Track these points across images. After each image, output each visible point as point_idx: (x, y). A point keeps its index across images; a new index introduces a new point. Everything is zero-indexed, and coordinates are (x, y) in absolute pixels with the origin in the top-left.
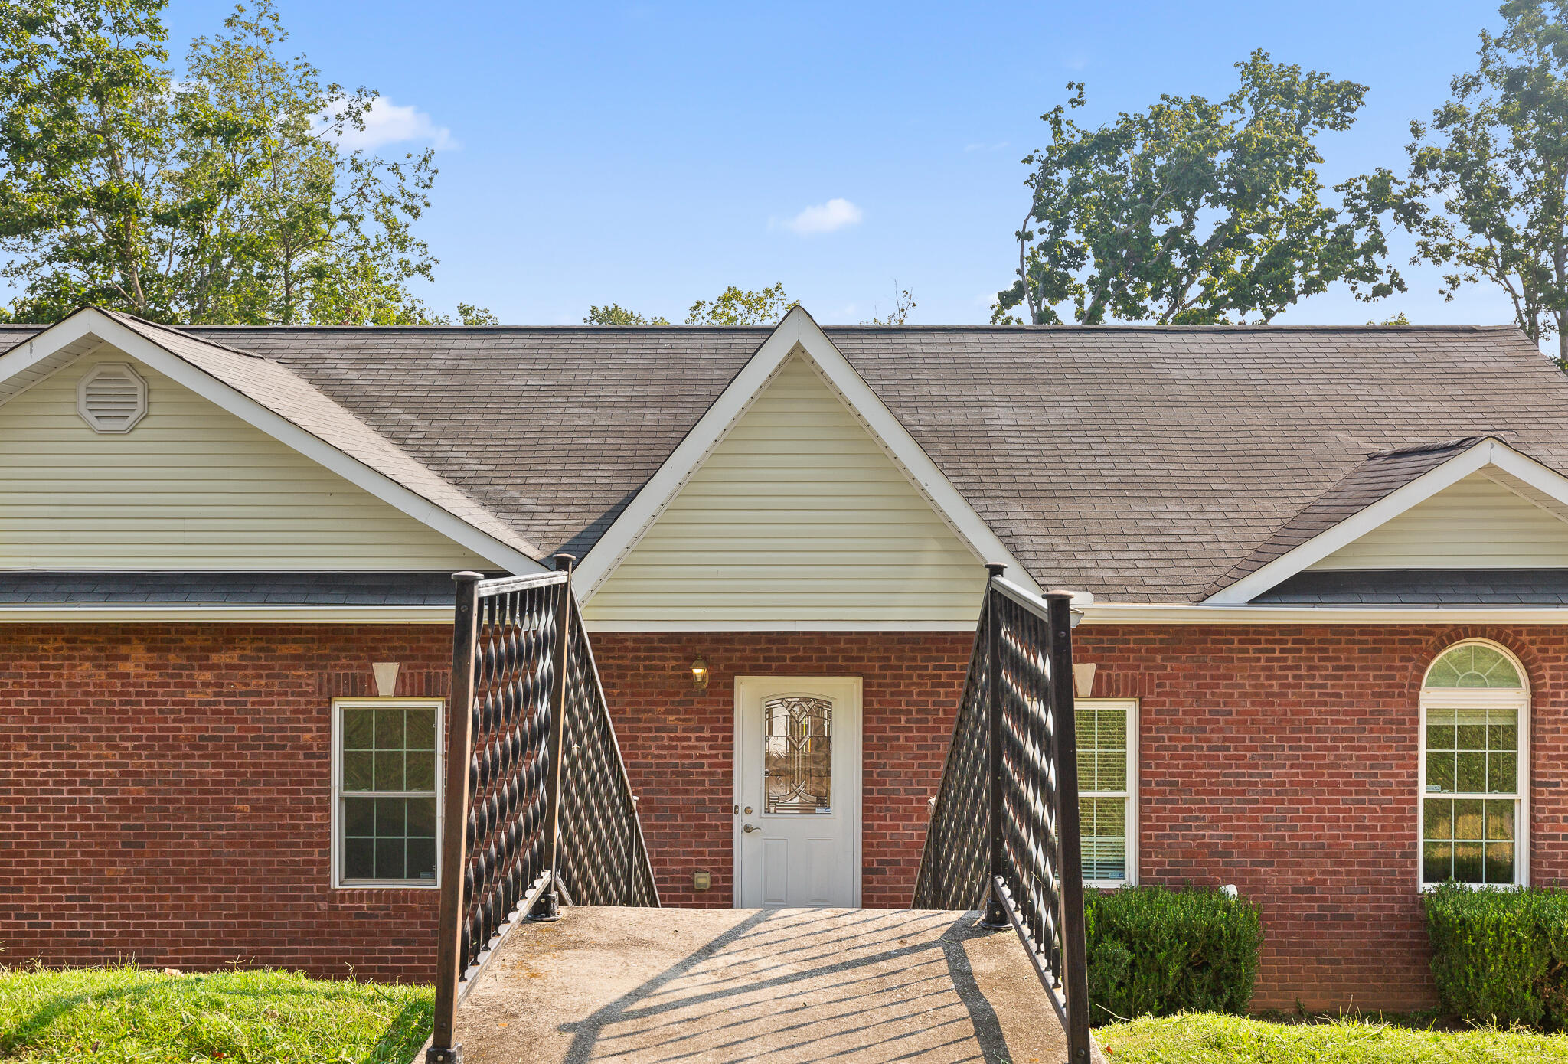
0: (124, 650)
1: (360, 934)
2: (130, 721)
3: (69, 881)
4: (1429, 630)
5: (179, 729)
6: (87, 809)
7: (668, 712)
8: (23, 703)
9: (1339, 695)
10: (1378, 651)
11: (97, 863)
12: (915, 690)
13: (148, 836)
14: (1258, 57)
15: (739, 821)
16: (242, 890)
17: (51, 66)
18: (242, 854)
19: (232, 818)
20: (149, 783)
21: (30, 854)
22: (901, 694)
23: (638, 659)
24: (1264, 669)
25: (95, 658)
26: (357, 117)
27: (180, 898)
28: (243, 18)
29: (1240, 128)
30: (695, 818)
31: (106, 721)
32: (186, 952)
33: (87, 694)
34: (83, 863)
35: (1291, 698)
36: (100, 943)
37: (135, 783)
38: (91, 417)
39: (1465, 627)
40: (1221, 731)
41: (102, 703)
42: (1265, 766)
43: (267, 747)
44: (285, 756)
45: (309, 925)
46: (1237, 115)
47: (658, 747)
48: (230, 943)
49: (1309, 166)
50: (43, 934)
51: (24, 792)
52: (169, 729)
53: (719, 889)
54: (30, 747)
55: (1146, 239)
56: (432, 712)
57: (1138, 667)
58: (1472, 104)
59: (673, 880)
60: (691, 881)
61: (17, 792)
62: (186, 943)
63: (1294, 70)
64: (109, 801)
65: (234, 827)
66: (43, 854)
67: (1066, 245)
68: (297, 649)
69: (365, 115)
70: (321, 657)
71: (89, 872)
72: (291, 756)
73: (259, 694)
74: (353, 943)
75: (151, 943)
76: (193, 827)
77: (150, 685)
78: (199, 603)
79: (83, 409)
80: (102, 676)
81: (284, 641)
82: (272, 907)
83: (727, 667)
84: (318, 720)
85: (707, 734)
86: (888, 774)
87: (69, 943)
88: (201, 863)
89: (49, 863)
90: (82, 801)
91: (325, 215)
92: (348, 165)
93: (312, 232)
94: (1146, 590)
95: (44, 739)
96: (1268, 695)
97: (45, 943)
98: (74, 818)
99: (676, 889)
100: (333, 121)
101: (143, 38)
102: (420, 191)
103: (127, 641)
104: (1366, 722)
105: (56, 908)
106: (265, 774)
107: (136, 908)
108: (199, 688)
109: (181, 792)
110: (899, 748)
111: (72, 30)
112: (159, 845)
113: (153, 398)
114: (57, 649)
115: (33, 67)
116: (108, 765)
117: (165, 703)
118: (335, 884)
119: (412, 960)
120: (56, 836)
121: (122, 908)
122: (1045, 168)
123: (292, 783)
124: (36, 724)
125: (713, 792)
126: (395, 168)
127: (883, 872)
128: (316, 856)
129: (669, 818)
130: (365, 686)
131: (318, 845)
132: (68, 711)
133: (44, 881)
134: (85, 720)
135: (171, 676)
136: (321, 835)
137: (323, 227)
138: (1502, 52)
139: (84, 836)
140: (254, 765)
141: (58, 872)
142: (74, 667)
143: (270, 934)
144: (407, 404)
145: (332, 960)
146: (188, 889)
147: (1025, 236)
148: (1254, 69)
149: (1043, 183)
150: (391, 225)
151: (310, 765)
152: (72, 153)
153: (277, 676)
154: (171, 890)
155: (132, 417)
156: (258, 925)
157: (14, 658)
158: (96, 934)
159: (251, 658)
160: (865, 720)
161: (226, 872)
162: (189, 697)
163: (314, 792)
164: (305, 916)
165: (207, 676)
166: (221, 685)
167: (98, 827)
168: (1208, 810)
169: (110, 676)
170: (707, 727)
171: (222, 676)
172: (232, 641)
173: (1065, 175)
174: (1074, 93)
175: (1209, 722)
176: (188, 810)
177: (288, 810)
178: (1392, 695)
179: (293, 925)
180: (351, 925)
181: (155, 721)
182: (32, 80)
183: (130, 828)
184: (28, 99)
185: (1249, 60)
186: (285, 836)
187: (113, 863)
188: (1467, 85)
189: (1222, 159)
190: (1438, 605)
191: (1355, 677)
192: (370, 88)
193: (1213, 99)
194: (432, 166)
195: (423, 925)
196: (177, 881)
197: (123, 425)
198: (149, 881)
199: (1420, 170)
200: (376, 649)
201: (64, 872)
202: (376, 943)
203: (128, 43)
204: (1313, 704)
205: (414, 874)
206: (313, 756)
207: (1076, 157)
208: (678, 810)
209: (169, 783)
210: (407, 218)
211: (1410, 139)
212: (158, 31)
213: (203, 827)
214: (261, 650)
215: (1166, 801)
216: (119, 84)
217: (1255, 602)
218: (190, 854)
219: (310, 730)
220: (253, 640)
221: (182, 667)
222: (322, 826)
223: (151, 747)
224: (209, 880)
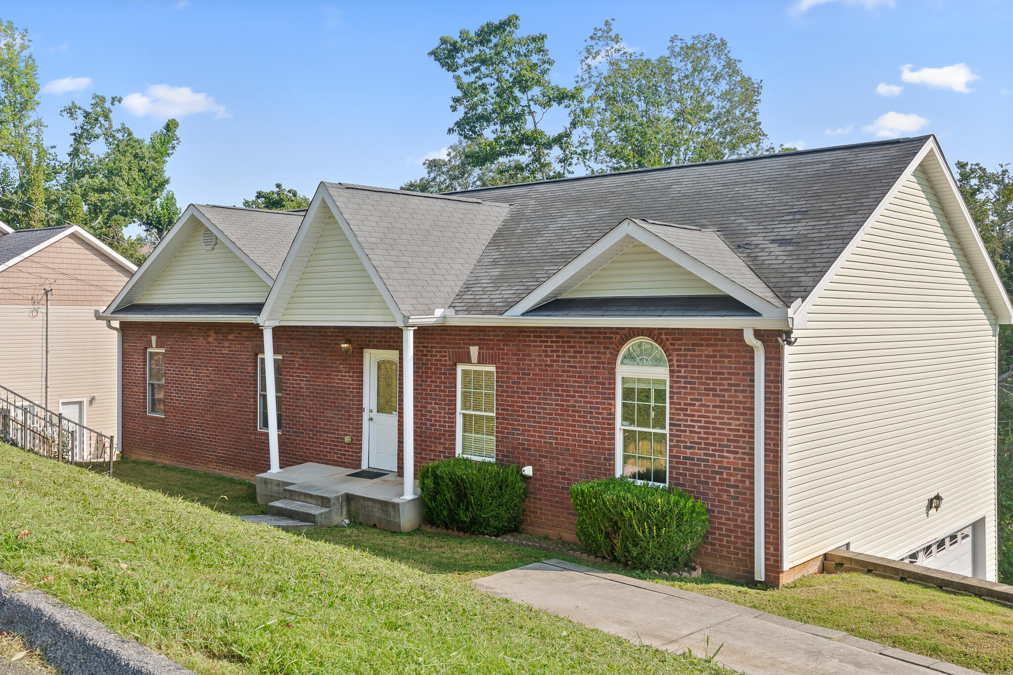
0: (209, 333)
2: (211, 360)
6: (202, 393)
7: (340, 364)
8: (189, 352)
9: (575, 367)
10: (593, 342)
11: (204, 413)
13: (215, 404)
16: (235, 428)
18: (235, 414)
19: (233, 400)
20: (215, 384)
21: (191, 408)
24: (544, 351)
30: (347, 412)
31: (206, 359)
34: (201, 413)
35: (556, 368)
37: (212, 384)
38: (204, 245)
40: (526, 384)
41: (205, 353)
43: (240, 372)
45: (250, 444)
47: (338, 379)
48: (232, 448)
52: (219, 364)
53: (354, 444)
57: (493, 349)
60: (344, 439)
64: (207, 390)
65: (233, 403)
68: (247, 333)
70: (252, 337)
72: (246, 376)
73: (238, 351)
75: (215, 445)
77: (215, 346)
79: (202, 242)
81: (244, 330)
82: (242, 435)
83: (361, 345)
84: (254, 362)
85: (351, 374)
88: (226, 416)
95: (193, 366)
96: (546, 366)
98: (199, 396)
104: (588, 382)
106: (240, 383)
107: (212, 432)
108: (226, 348)
109: (222, 388)
112: (217, 408)
117: (218, 353)
118: (259, 428)
121: (209, 431)
123: (246, 387)
124: (192, 360)
128: (252, 416)
129: (341, 411)
131: (252, 412)
134: (202, 359)
135: (219, 343)
140: (238, 379)
143: (241, 446)
145: (255, 459)
146: (223, 426)
153: (243, 344)
155: (212, 244)
156: (239, 442)
159: (237, 337)
161: (231, 420)
162: (223, 352)
163: (251, 391)
164: (249, 440)
165: (227, 344)
166: (230, 347)
168: (521, 425)
169: (207, 343)
171: (231, 344)
172: (232, 330)
175: (521, 378)
176: (223, 395)
177: (245, 397)
178: (600, 368)
179: (246, 443)
180: (260, 446)
183: (211, 400)
186: (244, 408)
187: (207, 414)
190: (602, 316)
191: (583, 357)
196: (221, 422)
197: (211, 247)
198: (215, 421)
204: (564, 371)
208: (343, 407)
209: (219, 385)
213: (226, 402)
214: (239, 334)
215: (505, 419)
217: (525, 315)
218: (223, 412)
220: (237, 330)
221: (222, 340)
223: (215, 370)
224: (228, 423)
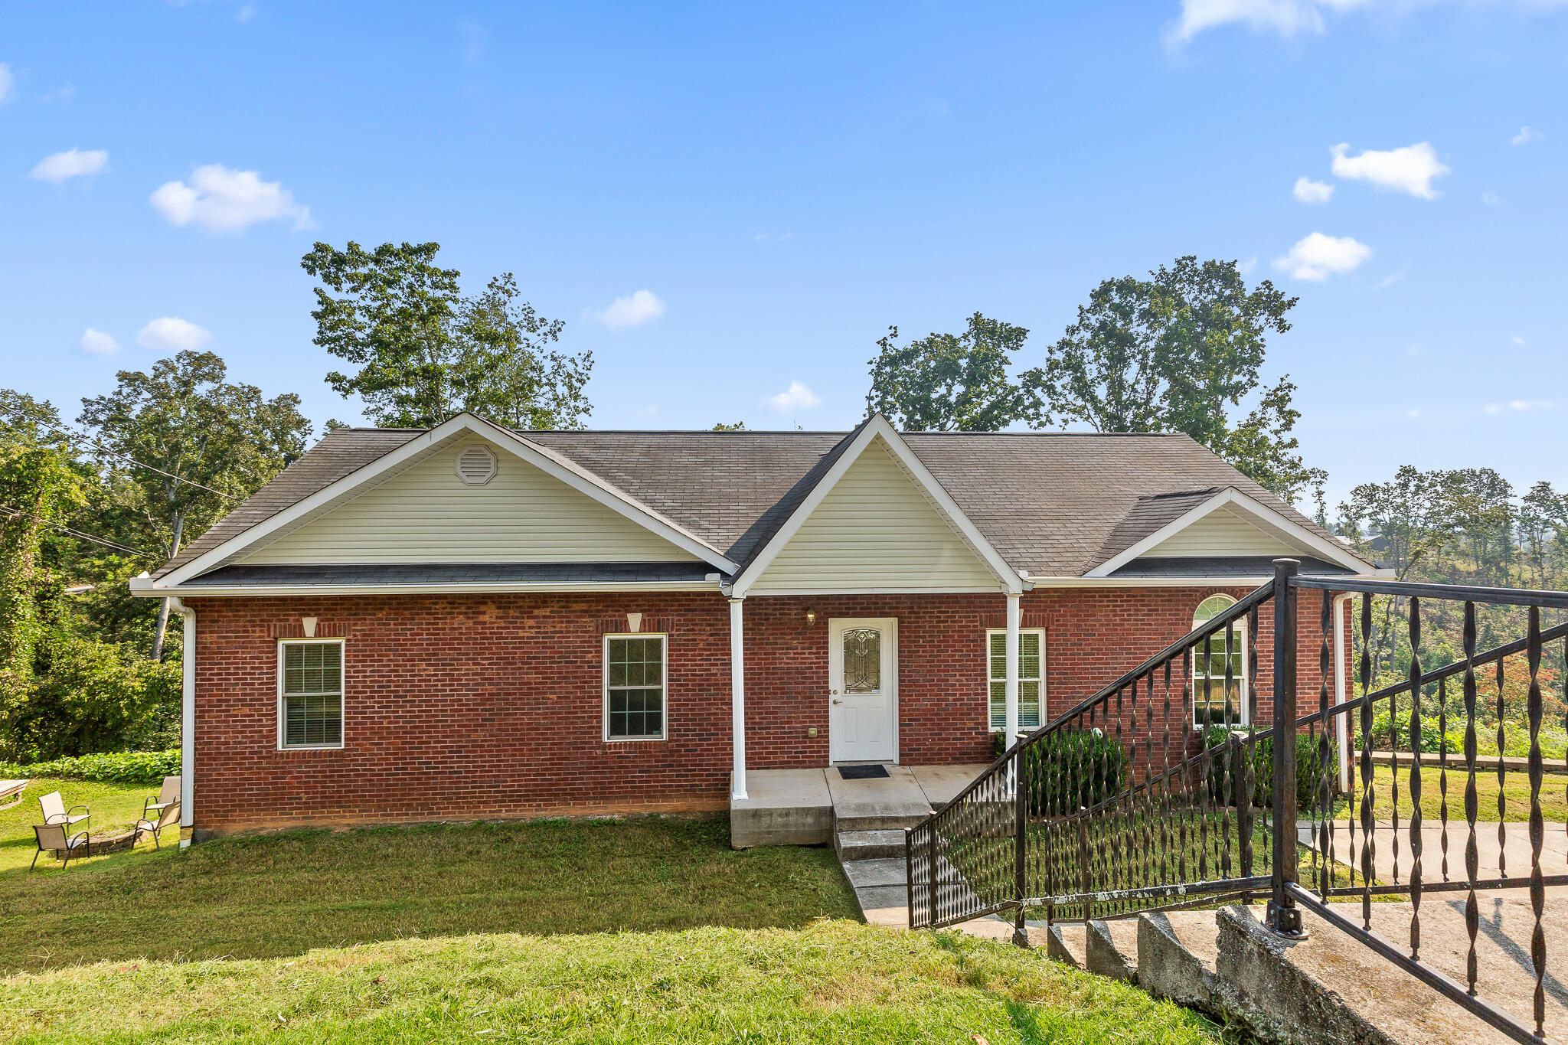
0: (482, 608)
1: (620, 767)
2: (487, 649)
3: (451, 742)
4: (1196, 589)
5: (516, 653)
6: (461, 700)
7: (793, 639)
8: (423, 640)
9: (1151, 625)
10: (1171, 601)
11: (467, 731)
12: (927, 624)
13: (497, 714)
14: (978, 315)
15: (832, 698)
16: (552, 744)
17: (398, 305)
18: (552, 724)
19: (546, 703)
20: (497, 684)
21: (427, 727)
22: (920, 627)
23: (776, 609)
24: (1112, 611)
25: (466, 613)
26: (554, 334)
27: (515, 750)
28: (497, 284)
29: (970, 349)
30: (807, 698)
31: (473, 649)
32: (519, 781)
33: (461, 633)
34: (458, 731)
35: (1126, 627)
36: (468, 777)
37: (489, 684)
38: (463, 475)
39: (1215, 588)
40: (1090, 644)
41: (470, 639)
42: (1113, 663)
43: (566, 662)
44: (577, 667)
45: (591, 763)
46: (967, 343)
47: (788, 658)
48: (544, 775)
49: (1004, 367)
50: (435, 773)
51: (424, 691)
52: (510, 653)
53: (822, 737)
54: (427, 665)
55: (928, 401)
56: (660, 641)
57: (1046, 611)
58: (1075, 339)
59: (796, 732)
60: (807, 732)
61: (419, 691)
62: (519, 776)
63: (994, 321)
64: (474, 695)
65: (547, 708)
66: (435, 727)
67: (888, 403)
68: (584, 606)
69: (558, 334)
70: (598, 611)
71: (462, 736)
72: (580, 667)
73: (561, 632)
74: (616, 773)
75: (499, 776)
76: (523, 709)
77: (498, 628)
78: (529, 581)
79: (459, 471)
80: (470, 623)
81: (576, 602)
82: (569, 753)
83: (826, 614)
84: (596, 647)
85: (814, 651)
86: (914, 671)
87: (450, 778)
88: (528, 729)
89: (438, 732)
90: (458, 695)
91: (538, 383)
92: (549, 358)
93: (531, 391)
94: (1052, 569)
95: (435, 660)
96: (1114, 625)
97: (436, 778)
98: (453, 705)
99: (798, 737)
100: (542, 336)
101: (447, 292)
102: (585, 372)
103: (485, 603)
104: (1165, 639)
105: (442, 758)
106: (565, 678)
107: (489, 756)
108: (527, 629)
109: (517, 689)
110: (920, 656)
111: (410, 286)
112: (503, 719)
113: (500, 465)
114: (444, 608)
115: (388, 305)
116: (474, 674)
117: (507, 638)
118: (605, 739)
119: (649, 782)
120: (443, 716)
121: (481, 756)
122: (878, 366)
123: (581, 682)
124: (431, 652)
125: (818, 683)
126: (573, 360)
127: (911, 725)
128: (595, 724)
129: (794, 698)
130: (623, 627)
131: (596, 717)
132: (450, 644)
133: (435, 742)
134: (460, 649)
135: (511, 623)
136: (597, 712)
137: (536, 388)
138: (1089, 315)
139: (459, 715)
140: (560, 673)
141: (443, 737)
142: (453, 618)
143: (568, 769)
144: (626, 471)
145: (604, 783)
146: (520, 745)
147: (869, 398)
148: (977, 321)
149: (877, 374)
150: (571, 387)
151: (591, 672)
152: (409, 349)
153: (573, 622)
154: (511, 745)
155: (488, 475)
156: (561, 764)
157: (417, 614)
158: (466, 772)
159: (558, 612)
160: (900, 642)
161: (542, 734)
162: (521, 635)
163: (593, 687)
164: (588, 758)
165: (532, 622)
166: (539, 628)
167: (467, 710)
168: (1084, 688)
169: (475, 623)
170: (814, 647)
171: (542, 623)
172: (546, 602)
173: (888, 369)
174: (892, 331)
175: (1084, 640)
176: (520, 699)
177: (579, 698)
178: (1178, 624)
179: (582, 763)
180: (615, 762)
181: (502, 648)
182: (389, 312)
183: (486, 710)
184: (385, 322)
185: (973, 317)
186: (576, 713)
187: (477, 731)
188: (1072, 331)
189: (963, 363)
190: (1206, 576)
191: (1159, 615)
192: (560, 320)
193: (956, 336)
194: (591, 359)
195: (656, 761)
196: (513, 740)
197: (483, 480)
198: (497, 740)
199: (1051, 370)
200: (629, 606)
201: (447, 737)
202: (629, 772)
203: (439, 293)
204: (1138, 630)
205: (649, 732)
206: (593, 667)
207: (893, 361)
208: (799, 693)
209: (509, 684)
210: (578, 385)
211: (1048, 355)
212: (455, 288)
213: (529, 709)
214: (563, 607)
215: (1062, 683)
216: (435, 314)
217: (1110, 575)
218: (521, 724)
219: (591, 652)
220: (558, 602)
221: (517, 618)
222: (598, 707)
223: (499, 664)
224: (533, 739)
